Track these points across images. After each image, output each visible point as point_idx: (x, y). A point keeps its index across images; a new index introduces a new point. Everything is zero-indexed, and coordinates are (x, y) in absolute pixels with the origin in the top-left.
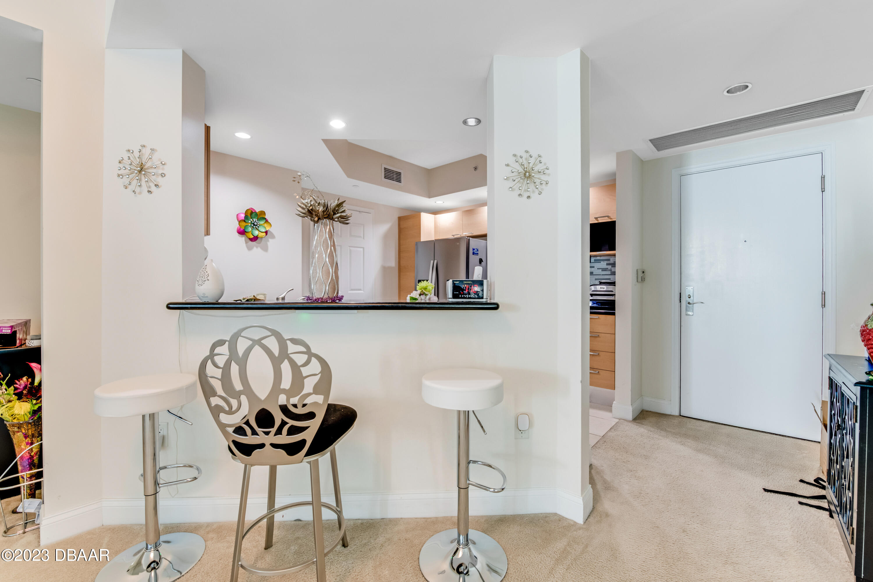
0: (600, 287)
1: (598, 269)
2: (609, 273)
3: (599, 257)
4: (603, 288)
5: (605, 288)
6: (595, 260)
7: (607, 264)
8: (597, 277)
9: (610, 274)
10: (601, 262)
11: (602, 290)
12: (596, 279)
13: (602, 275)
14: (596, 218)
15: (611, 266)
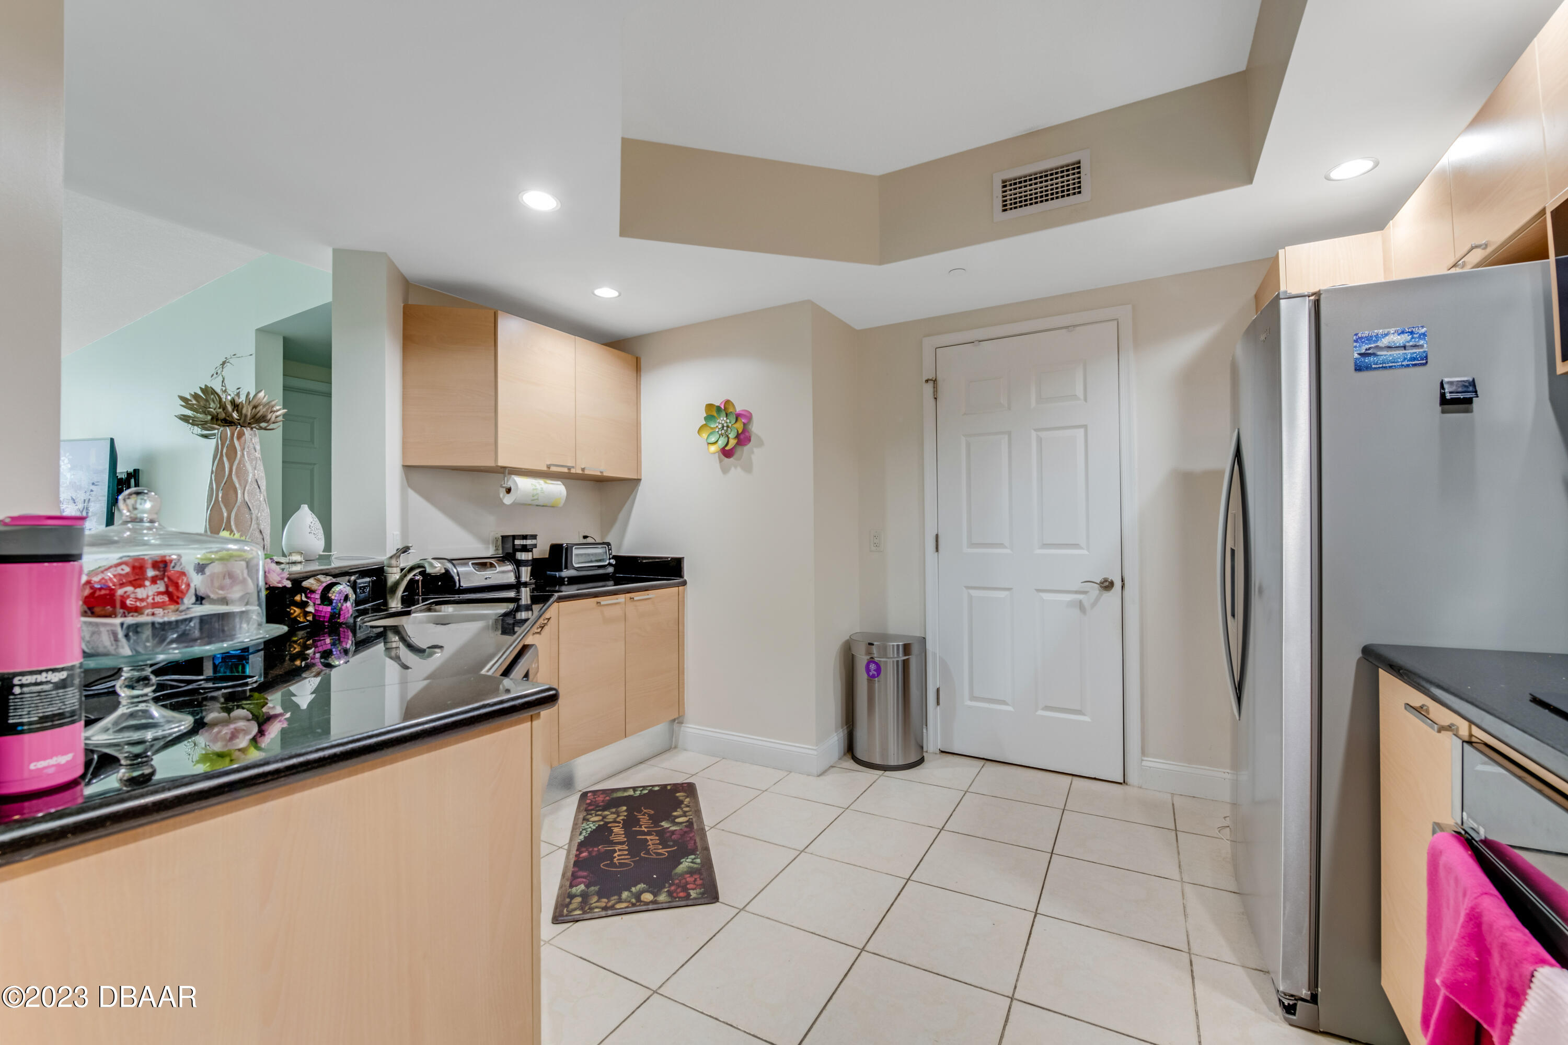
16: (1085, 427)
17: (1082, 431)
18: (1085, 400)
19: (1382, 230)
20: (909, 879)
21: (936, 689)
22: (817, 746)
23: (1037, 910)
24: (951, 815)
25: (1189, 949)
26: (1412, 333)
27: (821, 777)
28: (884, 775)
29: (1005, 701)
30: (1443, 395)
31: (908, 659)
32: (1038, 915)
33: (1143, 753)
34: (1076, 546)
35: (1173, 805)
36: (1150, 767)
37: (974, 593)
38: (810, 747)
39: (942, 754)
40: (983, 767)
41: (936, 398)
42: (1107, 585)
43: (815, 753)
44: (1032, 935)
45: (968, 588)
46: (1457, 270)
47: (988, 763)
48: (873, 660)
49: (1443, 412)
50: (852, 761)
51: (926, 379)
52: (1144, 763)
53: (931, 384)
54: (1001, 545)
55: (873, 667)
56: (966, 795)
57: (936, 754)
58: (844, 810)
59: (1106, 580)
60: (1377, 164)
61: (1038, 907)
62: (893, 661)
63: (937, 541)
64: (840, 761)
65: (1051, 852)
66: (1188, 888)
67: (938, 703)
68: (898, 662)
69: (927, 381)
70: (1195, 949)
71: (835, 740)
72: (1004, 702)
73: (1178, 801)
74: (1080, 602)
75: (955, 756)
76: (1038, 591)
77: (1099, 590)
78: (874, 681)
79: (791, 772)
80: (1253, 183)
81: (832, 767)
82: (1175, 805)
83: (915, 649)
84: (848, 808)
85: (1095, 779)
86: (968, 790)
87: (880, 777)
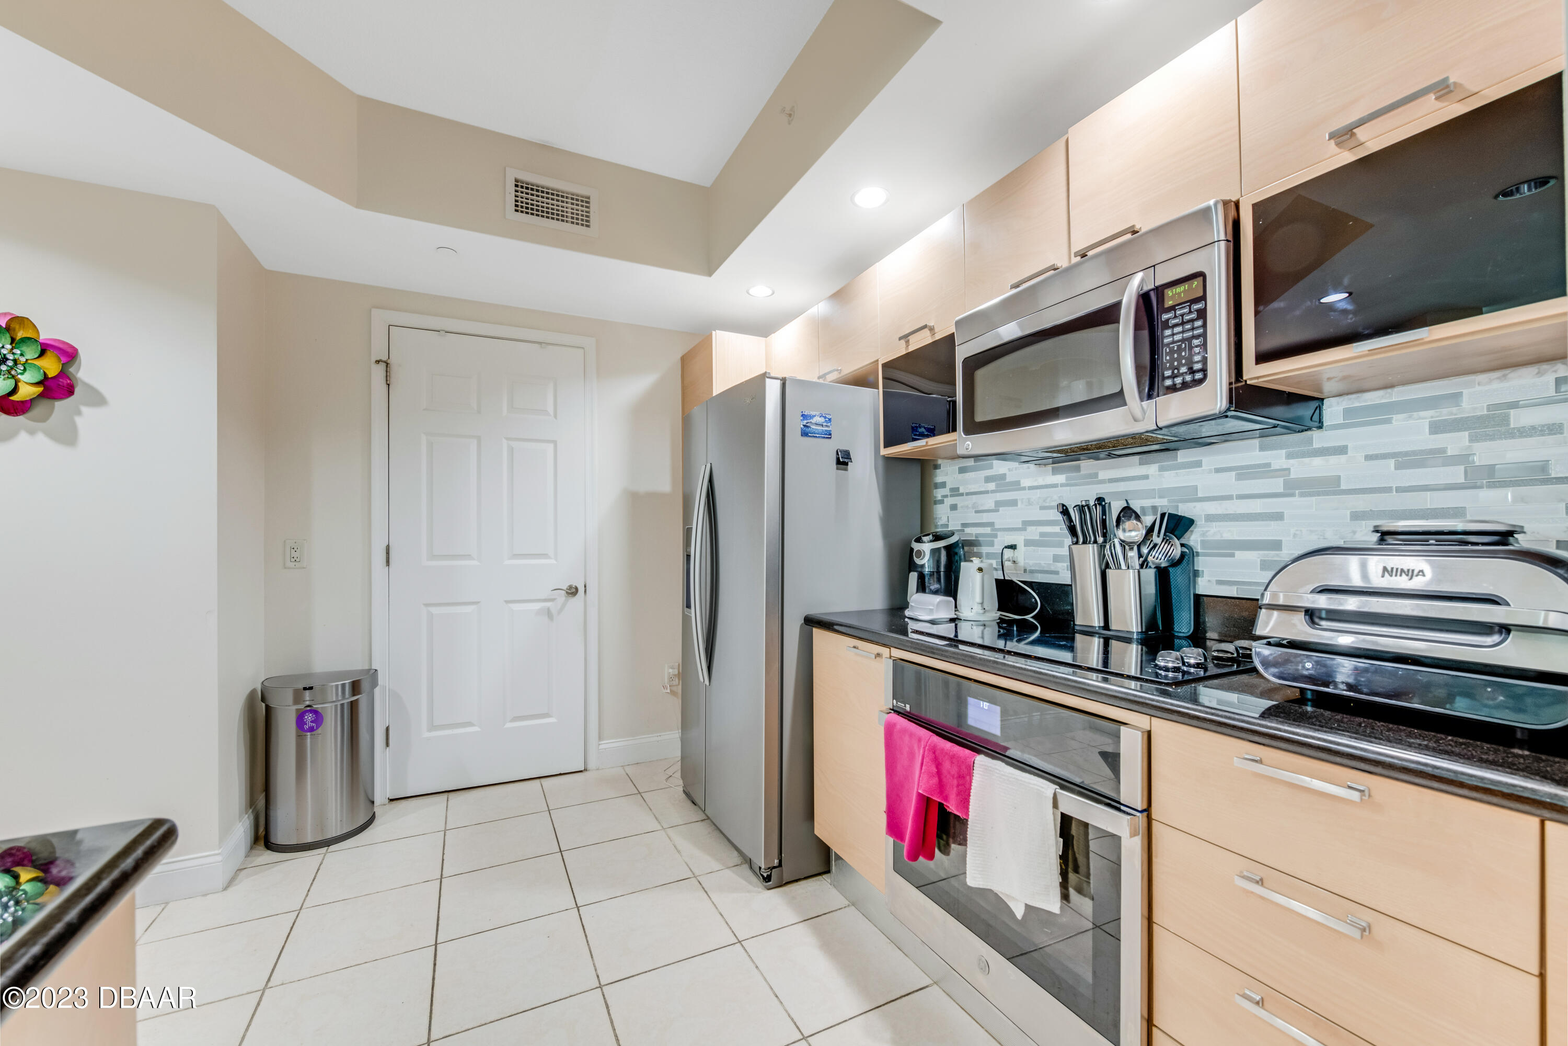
0: (1375, 563)
1: (1368, 458)
2: (1457, 474)
3: (1381, 393)
4: (1410, 574)
5: (1421, 572)
6: (1348, 412)
7: (1437, 428)
8: (1362, 503)
9: (1461, 479)
10: (1388, 421)
11: (1402, 583)
12: (1357, 516)
13: (1399, 490)
14: (1344, 136)
15: (1466, 434)
16: (555, 442)
17: (552, 446)
18: (555, 416)
19: (766, 337)
20: (436, 944)
21: (385, 728)
22: (220, 848)
23: (576, 905)
24: (443, 860)
25: (694, 874)
26: (825, 417)
27: (230, 889)
28: (329, 851)
29: (470, 722)
30: (838, 459)
31: (357, 700)
32: (580, 908)
33: (600, 738)
34: (545, 556)
35: (627, 774)
36: (605, 749)
37: (434, 610)
38: (213, 853)
39: (391, 802)
40: (448, 800)
41: (389, 385)
42: (573, 592)
43: (219, 858)
44: (585, 927)
45: (427, 605)
46: (821, 381)
47: (451, 795)
48: (312, 708)
49: (837, 469)
50: (269, 852)
51: (378, 359)
52: (601, 747)
53: (383, 365)
54: (468, 557)
55: (309, 717)
56: (446, 834)
57: (384, 805)
58: (297, 912)
59: (570, 587)
60: (773, 293)
61: (576, 901)
62: (336, 706)
63: (388, 553)
64: (249, 859)
65: (563, 852)
66: (670, 831)
67: (387, 744)
68: (342, 705)
69: (378, 362)
70: (697, 873)
71: (242, 829)
72: (470, 724)
73: (629, 770)
74: (548, 609)
75: (410, 799)
76: (507, 602)
77: (566, 596)
78: (306, 735)
79: (167, 903)
80: (712, 277)
81: (240, 870)
82: (629, 774)
83: (365, 686)
84: (301, 909)
85: (561, 774)
86: (445, 828)
87: (325, 855)
